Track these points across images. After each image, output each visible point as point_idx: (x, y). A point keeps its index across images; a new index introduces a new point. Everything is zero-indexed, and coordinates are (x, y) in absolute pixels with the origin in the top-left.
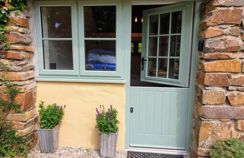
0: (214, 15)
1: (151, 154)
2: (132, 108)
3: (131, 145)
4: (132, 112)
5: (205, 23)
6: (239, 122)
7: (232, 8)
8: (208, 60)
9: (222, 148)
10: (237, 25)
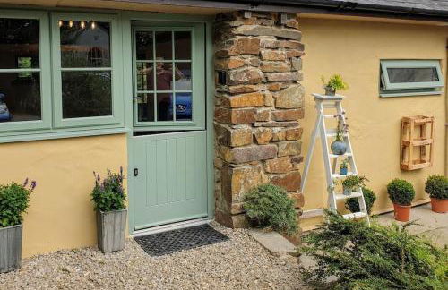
0: (235, 44)
1: (168, 232)
2: (136, 170)
3: (137, 228)
4: (136, 175)
5: (227, 52)
6: (268, 163)
7: (250, 38)
8: (232, 94)
9: (257, 196)
10: (256, 55)
